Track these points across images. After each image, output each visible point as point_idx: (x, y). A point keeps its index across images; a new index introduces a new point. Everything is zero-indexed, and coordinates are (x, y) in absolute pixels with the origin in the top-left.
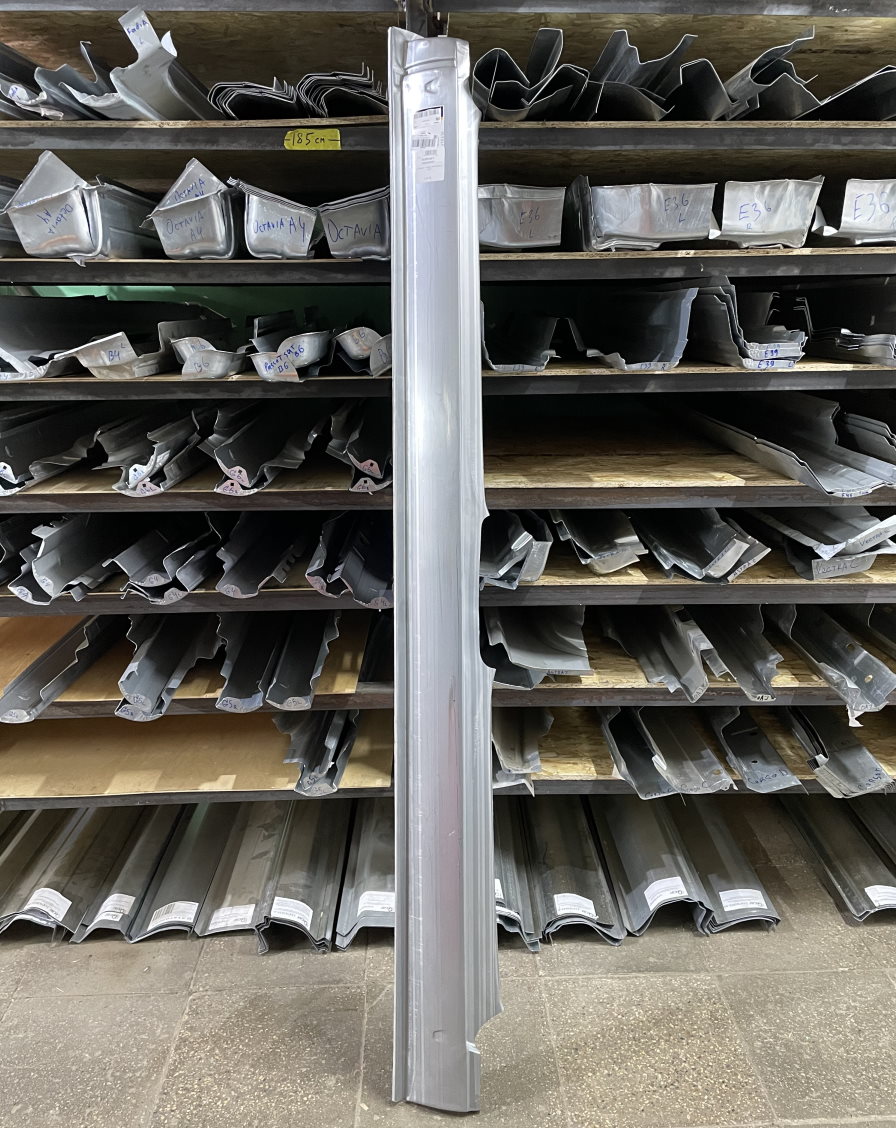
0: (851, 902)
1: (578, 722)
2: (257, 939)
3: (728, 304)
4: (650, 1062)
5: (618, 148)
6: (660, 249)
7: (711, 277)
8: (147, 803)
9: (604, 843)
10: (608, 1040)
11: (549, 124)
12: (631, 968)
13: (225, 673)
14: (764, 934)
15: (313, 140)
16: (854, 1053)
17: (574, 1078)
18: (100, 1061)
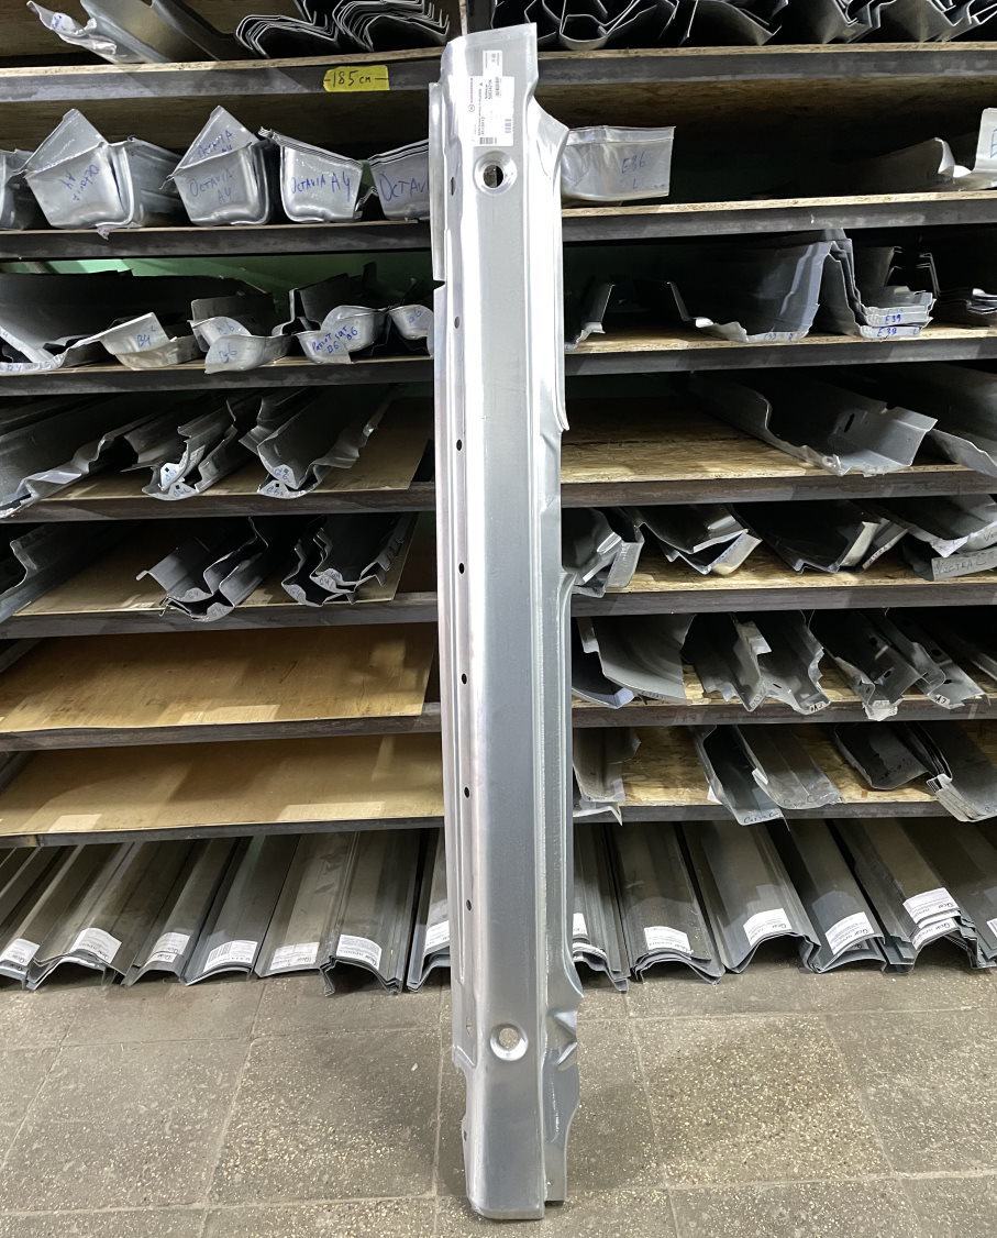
1: (668, 741)
2: (322, 980)
3: (843, 261)
4: (752, 1110)
5: (713, 79)
7: (823, 231)
8: (198, 837)
9: (698, 872)
10: (707, 1086)
11: (633, 53)
12: (730, 1009)
15: (357, 81)
16: (980, 1099)
17: (669, 1128)
18: (157, 1113)
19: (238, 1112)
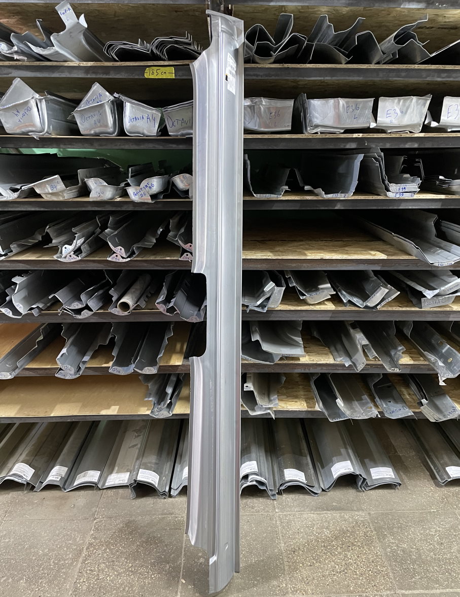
0: (438, 475)
1: (298, 379)
2: (130, 491)
3: (379, 163)
4: (332, 559)
5: (322, 78)
6: (345, 132)
7: (371, 148)
8: (74, 420)
9: (311, 442)
10: (311, 547)
11: (286, 65)
12: (324, 509)
13: (114, 353)
14: (393, 491)
15: (160, 73)
16: (439, 555)
17: (293, 567)
18: (47, 555)
19: (86, 555)
